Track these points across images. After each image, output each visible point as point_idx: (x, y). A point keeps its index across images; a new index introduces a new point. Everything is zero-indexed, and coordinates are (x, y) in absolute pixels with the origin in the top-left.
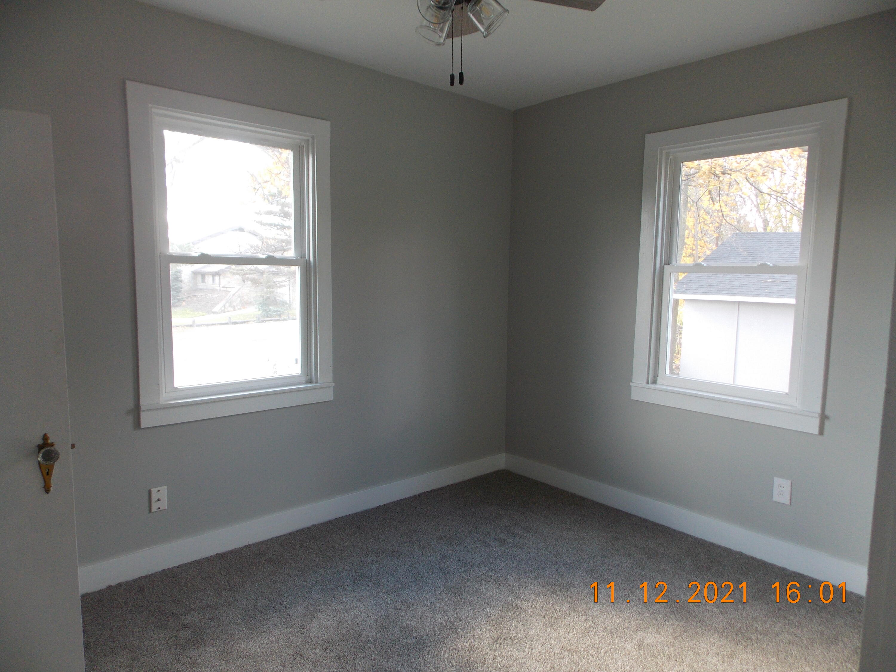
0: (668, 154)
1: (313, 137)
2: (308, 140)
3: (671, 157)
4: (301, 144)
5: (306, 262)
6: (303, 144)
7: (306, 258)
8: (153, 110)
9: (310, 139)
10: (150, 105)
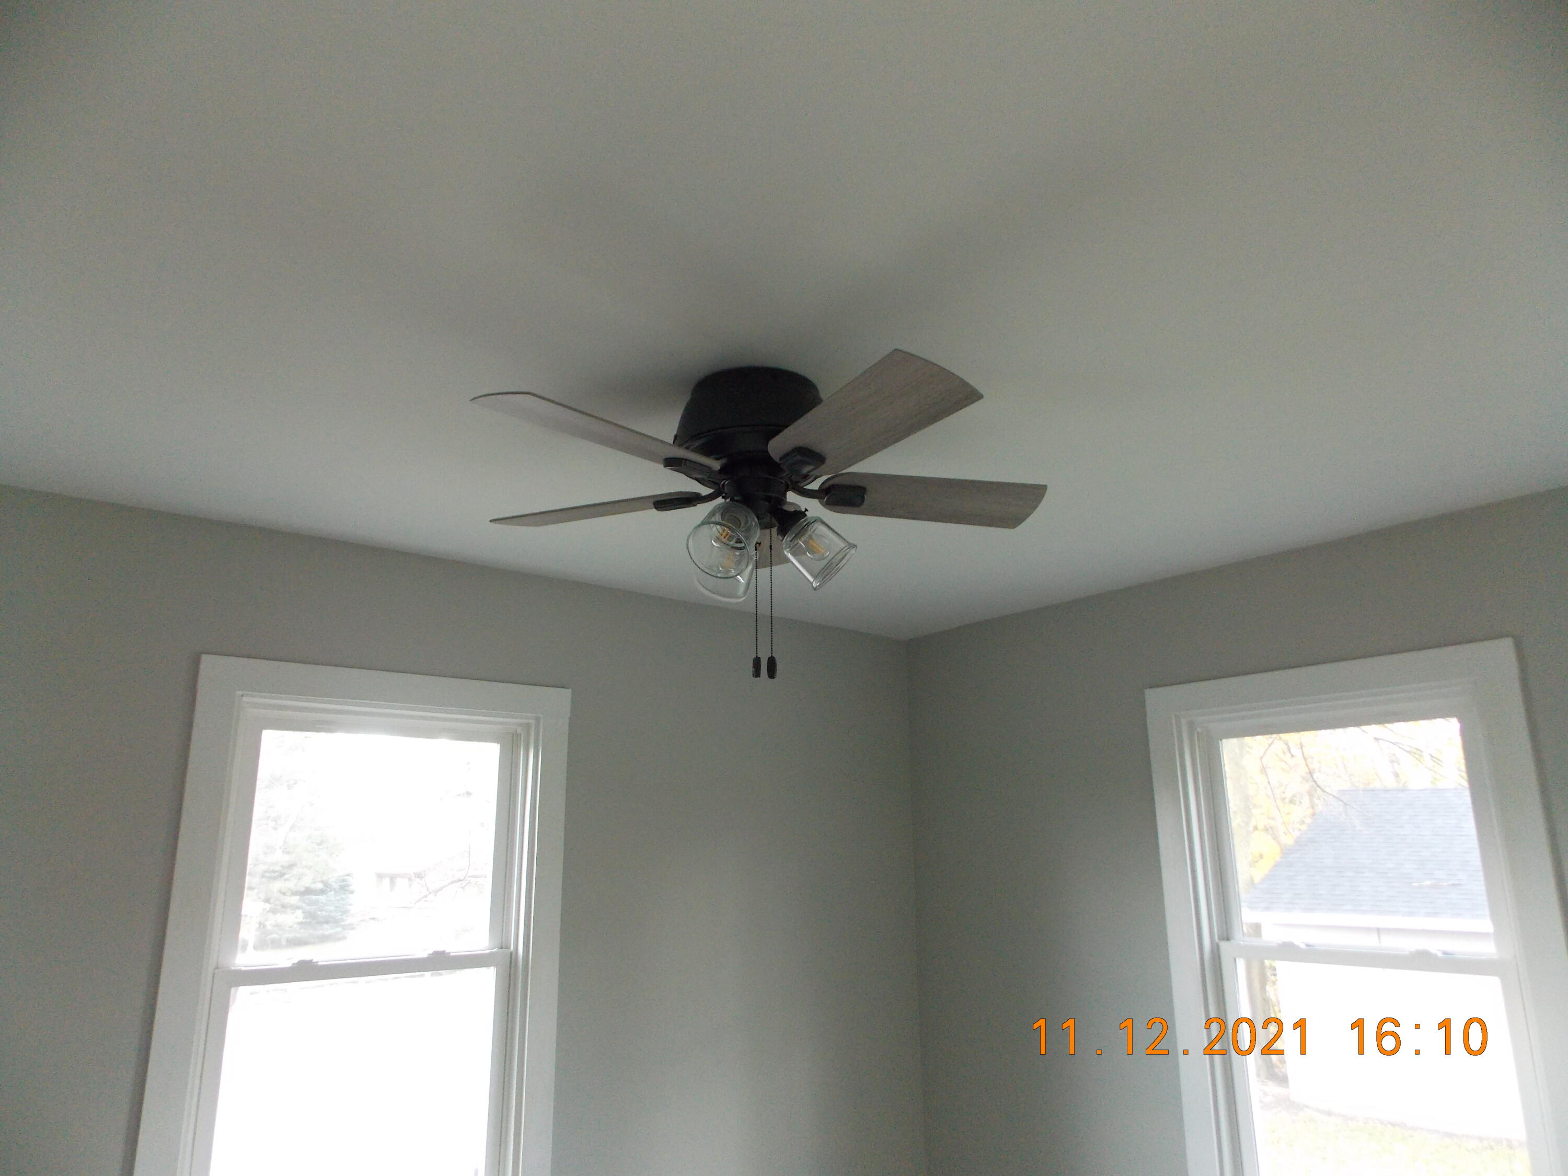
0: (1191, 725)
1: (538, 720)
2: (528, 726)
3: (1199, 730)
4: (516, 731)
5: (509, 956)
6: (519, 731)
7: (510, 948)
8: (245, 699)
9: (532, 722)
10: (240, 693)
